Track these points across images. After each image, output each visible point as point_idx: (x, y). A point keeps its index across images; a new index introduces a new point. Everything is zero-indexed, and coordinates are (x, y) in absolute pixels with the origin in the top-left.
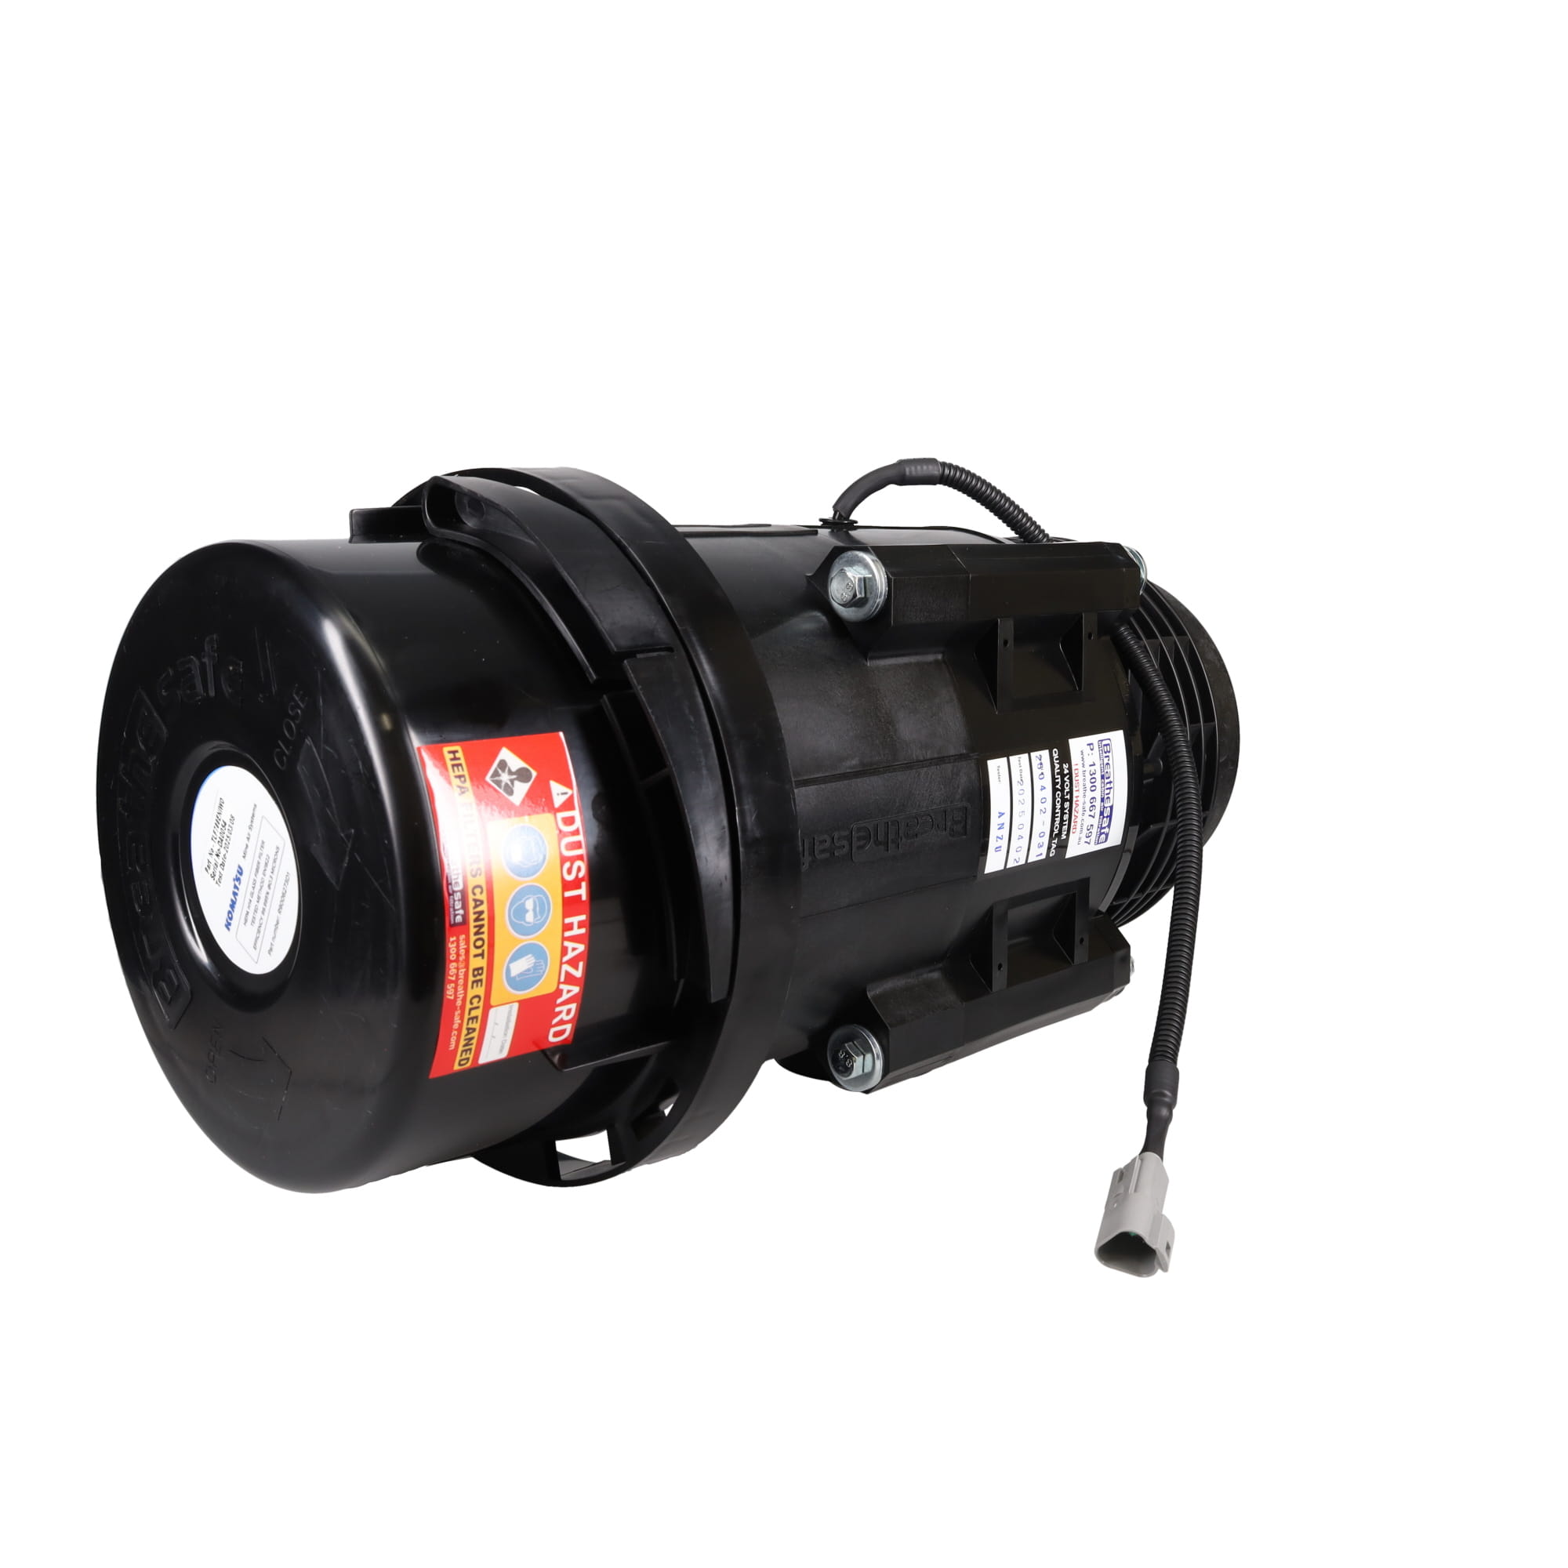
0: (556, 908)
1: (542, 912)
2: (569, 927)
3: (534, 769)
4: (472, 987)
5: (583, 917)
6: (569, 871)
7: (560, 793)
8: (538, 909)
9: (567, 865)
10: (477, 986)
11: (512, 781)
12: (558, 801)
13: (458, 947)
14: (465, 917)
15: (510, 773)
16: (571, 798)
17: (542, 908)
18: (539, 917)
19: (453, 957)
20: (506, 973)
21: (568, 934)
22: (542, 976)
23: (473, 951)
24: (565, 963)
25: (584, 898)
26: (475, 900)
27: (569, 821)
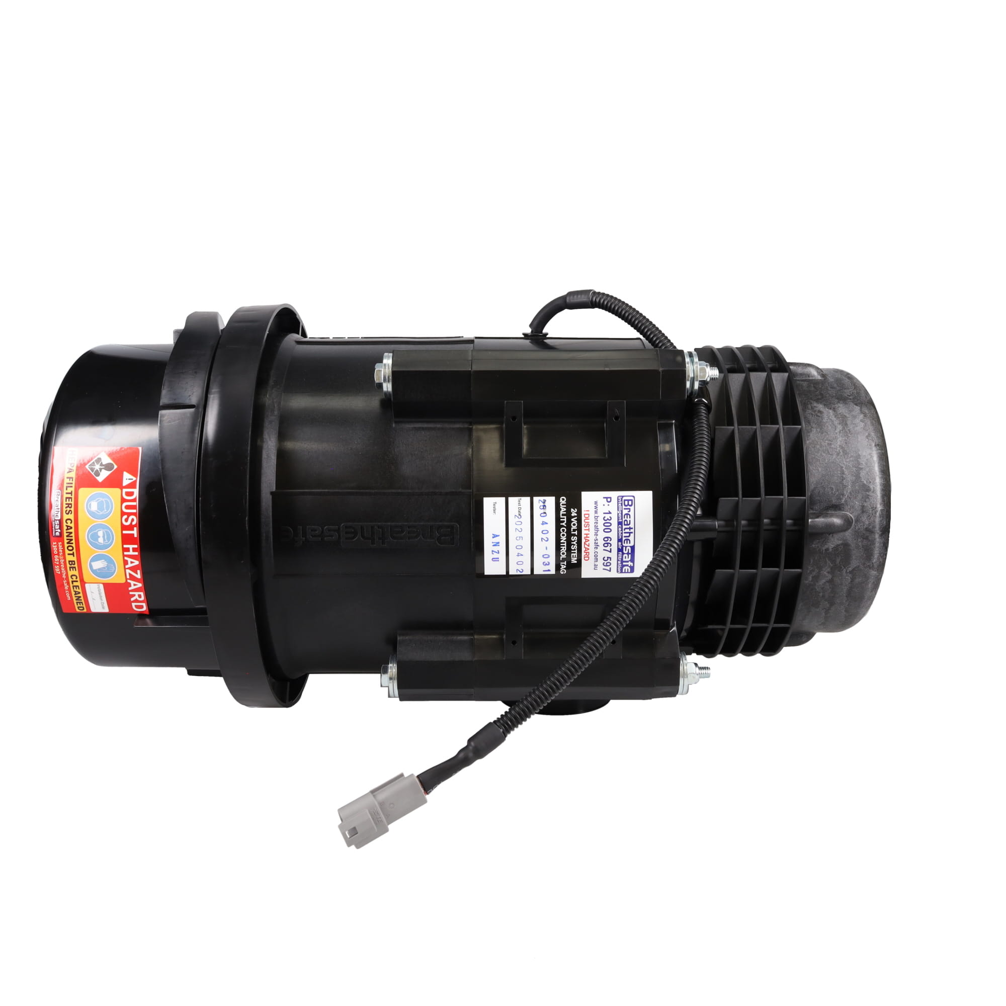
0: (118, 539)
1: (108, 539)
2: (128, 550)
3: (116, 464)
4: (70, 570)
5: (136, 546)
6: (126, 520)
7: (128, 478)
8: (106, 537)
9: (125, 517)
10: (73, 570)
11: (101, 469)
12: (125, 483)
13: (58, 547)
14: (61, 533)
15: (101, 465)
16: (135, 481)
17: (109, 536)
18: (107, 541)
19: (56, 552)
20: (90, 567)
21: (126, 553)
22: (114, 573)
23: (67, 552)
24: (127, 569)
25: (136, 536)
26: (67, 526)
27: (129, 494)
